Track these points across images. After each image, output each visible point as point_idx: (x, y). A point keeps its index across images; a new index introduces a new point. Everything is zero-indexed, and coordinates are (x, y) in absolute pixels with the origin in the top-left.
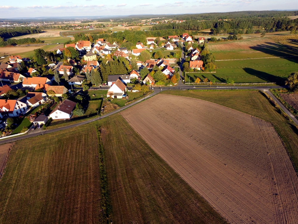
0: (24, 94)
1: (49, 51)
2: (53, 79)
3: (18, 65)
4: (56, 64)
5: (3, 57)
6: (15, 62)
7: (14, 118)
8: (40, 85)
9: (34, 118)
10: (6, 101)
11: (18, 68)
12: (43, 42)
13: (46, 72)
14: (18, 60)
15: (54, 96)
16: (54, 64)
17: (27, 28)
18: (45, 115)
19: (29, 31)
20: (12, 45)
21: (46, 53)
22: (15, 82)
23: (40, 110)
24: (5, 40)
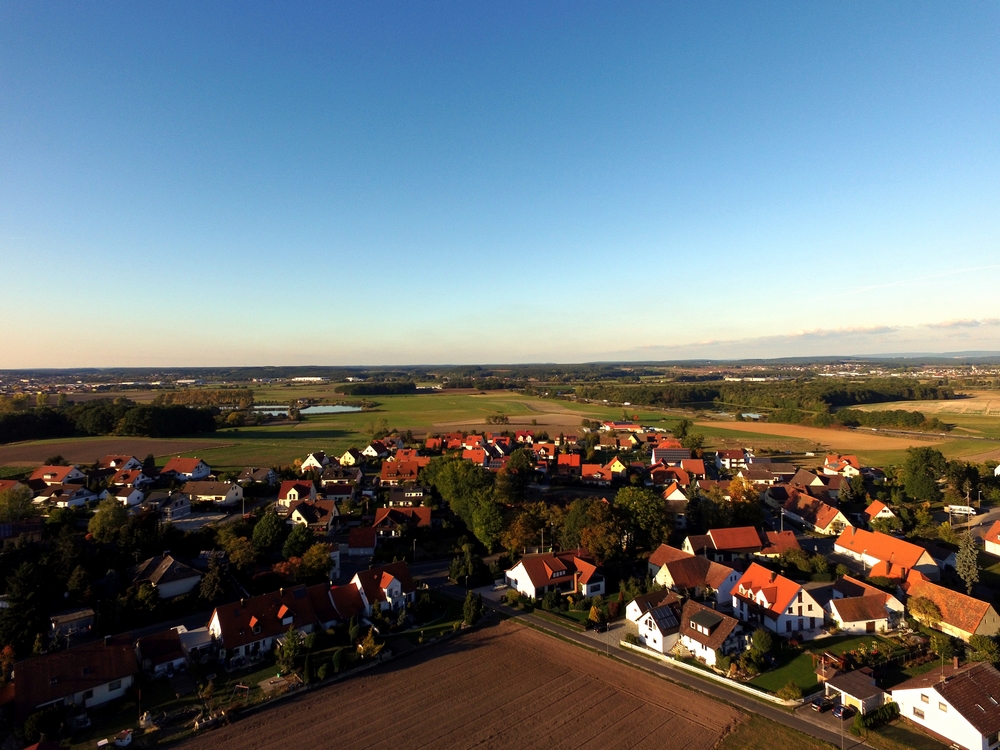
0: (829, 576)
1: (964, 459)
2: (948, 561)
3: (842, 482)
4: (979, 512)
5: (812, 454)
6: (836, 473)
7: (775, 637)
8: (890, 565)
9: (834, 671)
10: (774, 577)
11: (840, 492)
12: (949, 428)
13: (928, 530)
14: (847, 468)
15: (936, 625)
16: (969, 510)
17: (907, 383)
18: (874, 681)
19: (911, 392)
20: (845, 425)
21: (948, 465)
22: (818, 529)
23: (863, 652)
24: (831, 411)
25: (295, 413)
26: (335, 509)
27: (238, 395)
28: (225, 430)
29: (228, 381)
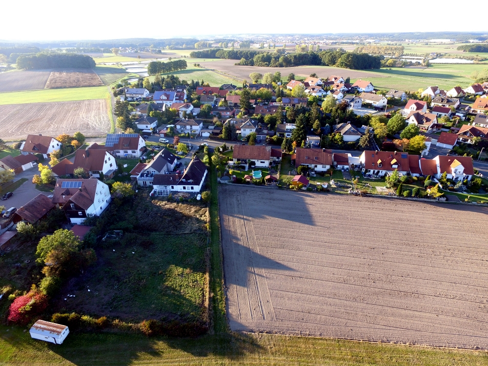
25: (426, 62)
26: (435, 119)
27: (396, 49)
28: (385, 68)
29: (392, 41)
